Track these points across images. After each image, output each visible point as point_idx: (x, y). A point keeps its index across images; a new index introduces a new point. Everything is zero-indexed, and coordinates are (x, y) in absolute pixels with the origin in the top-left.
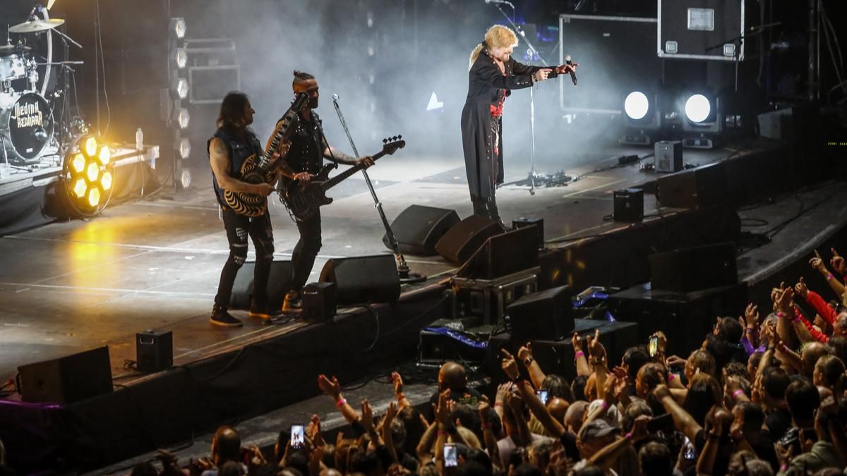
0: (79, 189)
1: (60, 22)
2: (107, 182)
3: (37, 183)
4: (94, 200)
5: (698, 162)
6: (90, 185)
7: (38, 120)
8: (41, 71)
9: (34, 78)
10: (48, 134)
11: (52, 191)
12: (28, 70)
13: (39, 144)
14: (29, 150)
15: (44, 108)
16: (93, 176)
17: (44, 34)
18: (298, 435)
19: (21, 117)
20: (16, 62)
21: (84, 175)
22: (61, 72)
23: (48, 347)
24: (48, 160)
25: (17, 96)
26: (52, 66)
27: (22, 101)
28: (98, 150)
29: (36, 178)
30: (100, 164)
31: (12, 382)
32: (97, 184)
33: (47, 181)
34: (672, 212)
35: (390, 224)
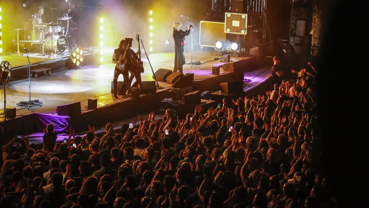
0: (74, 61)
1: (71, 18)
2: (82, 60)
3: (63, 59)
4: (78, 64)
5: (234, 60)
6: (77, 60)
7: (64, 43)
8: (65, 30)
9: (64, 32)
10: (67, 47)
11: (67, 61)
12: (62, 30)
13: (64, 49)
14: (62, 51)
15: (66, 40)
16: (78, 58)
17: (67, 21)
18: (131, 126)
19: (60, 42)
20: (59, 27)
21: (75, 57)
22: (70, 30)
23: (65, 102)
24: (66, 53)
25: (59, 36)
26: (68, 29)
27: (60, 38)
28: (80, 51)
29: (63, 58)
30: (80, 55)
31: (55, 111)
32: (79, 60)
33: (66, 59)
34: (227, 73)
35: (154, 73)
